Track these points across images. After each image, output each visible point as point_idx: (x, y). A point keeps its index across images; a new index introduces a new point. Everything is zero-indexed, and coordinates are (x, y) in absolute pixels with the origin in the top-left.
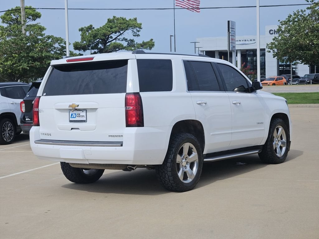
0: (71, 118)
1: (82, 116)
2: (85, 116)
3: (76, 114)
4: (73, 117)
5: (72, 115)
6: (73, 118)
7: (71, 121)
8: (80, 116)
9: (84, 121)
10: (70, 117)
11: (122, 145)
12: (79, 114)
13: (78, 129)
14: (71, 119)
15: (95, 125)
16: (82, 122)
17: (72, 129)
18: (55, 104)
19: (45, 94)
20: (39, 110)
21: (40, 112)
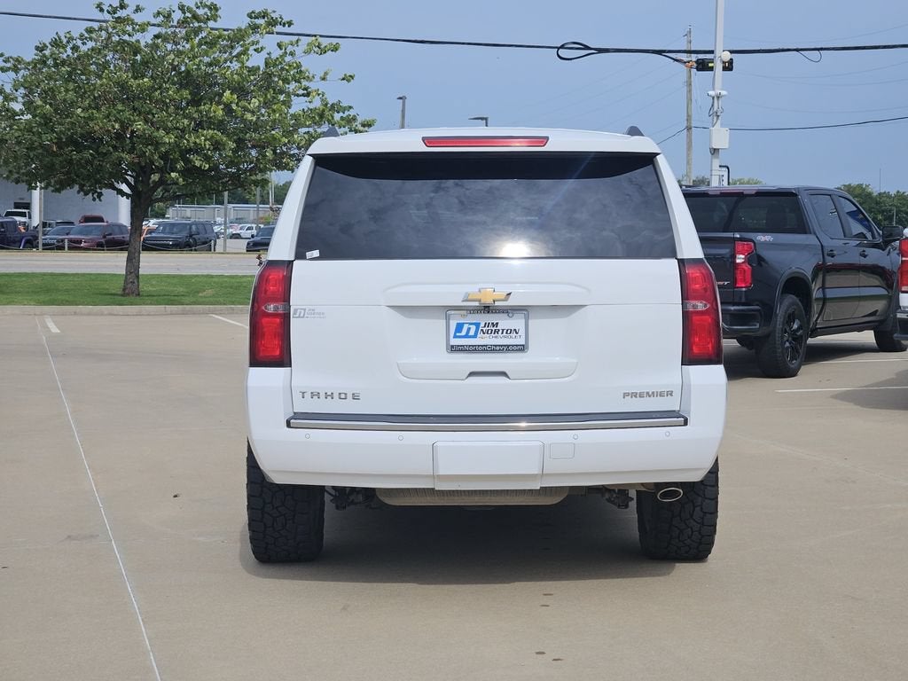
0: (455, 337)
1: (509, 331)
2: (522, 333)
3: (477, 325)
4: (464, 333)
5: (459, 327)
6: (467, 336)
7: (454, 349)
8: (496, 332)
9: (522, 348)
10: (452, 335)
11: (686, 423)
12: (495, 325)
13: (504, 374)
14: (455, 342)
15: (575, 361)
16: (508, 350)
17: (472, 374)
18: (389, 288)
19: (316, 253)
20: (296, 310)
21: (299, 317)
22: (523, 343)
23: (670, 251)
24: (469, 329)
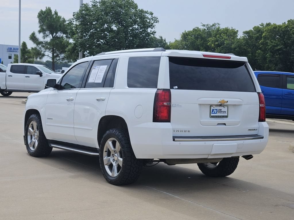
0: (212, 113)
1: (224, 112)
2: (227, 112)
4: (214, 112)
5: (213, 110)
6: (214, 113)
7: (212, 117)
8: (221, 112)
9: (227, 117)
12: (221, 110)
13: (225, 124)
14: (212, 115)
15: (239, 120)
17: (218, 124)
18: (199, 99)
19: (176, 87)
20: (173, 105)
21: (174, 107)
22: (227, 115)
23: (255, 91)
24: (215, 111)
